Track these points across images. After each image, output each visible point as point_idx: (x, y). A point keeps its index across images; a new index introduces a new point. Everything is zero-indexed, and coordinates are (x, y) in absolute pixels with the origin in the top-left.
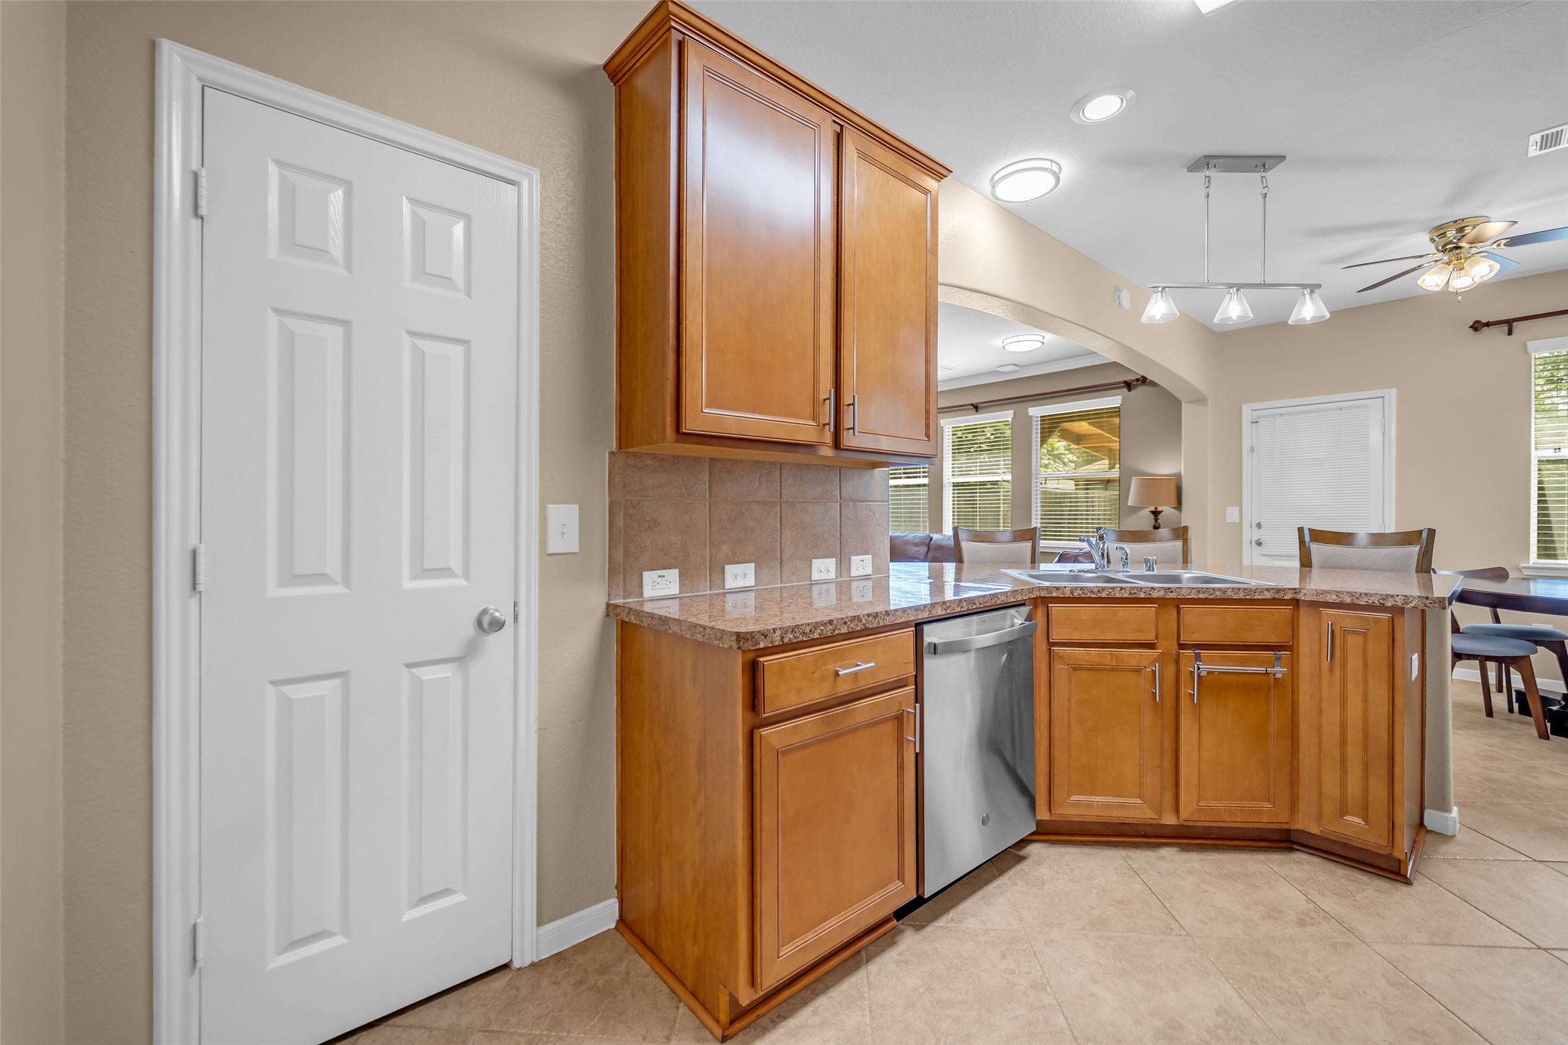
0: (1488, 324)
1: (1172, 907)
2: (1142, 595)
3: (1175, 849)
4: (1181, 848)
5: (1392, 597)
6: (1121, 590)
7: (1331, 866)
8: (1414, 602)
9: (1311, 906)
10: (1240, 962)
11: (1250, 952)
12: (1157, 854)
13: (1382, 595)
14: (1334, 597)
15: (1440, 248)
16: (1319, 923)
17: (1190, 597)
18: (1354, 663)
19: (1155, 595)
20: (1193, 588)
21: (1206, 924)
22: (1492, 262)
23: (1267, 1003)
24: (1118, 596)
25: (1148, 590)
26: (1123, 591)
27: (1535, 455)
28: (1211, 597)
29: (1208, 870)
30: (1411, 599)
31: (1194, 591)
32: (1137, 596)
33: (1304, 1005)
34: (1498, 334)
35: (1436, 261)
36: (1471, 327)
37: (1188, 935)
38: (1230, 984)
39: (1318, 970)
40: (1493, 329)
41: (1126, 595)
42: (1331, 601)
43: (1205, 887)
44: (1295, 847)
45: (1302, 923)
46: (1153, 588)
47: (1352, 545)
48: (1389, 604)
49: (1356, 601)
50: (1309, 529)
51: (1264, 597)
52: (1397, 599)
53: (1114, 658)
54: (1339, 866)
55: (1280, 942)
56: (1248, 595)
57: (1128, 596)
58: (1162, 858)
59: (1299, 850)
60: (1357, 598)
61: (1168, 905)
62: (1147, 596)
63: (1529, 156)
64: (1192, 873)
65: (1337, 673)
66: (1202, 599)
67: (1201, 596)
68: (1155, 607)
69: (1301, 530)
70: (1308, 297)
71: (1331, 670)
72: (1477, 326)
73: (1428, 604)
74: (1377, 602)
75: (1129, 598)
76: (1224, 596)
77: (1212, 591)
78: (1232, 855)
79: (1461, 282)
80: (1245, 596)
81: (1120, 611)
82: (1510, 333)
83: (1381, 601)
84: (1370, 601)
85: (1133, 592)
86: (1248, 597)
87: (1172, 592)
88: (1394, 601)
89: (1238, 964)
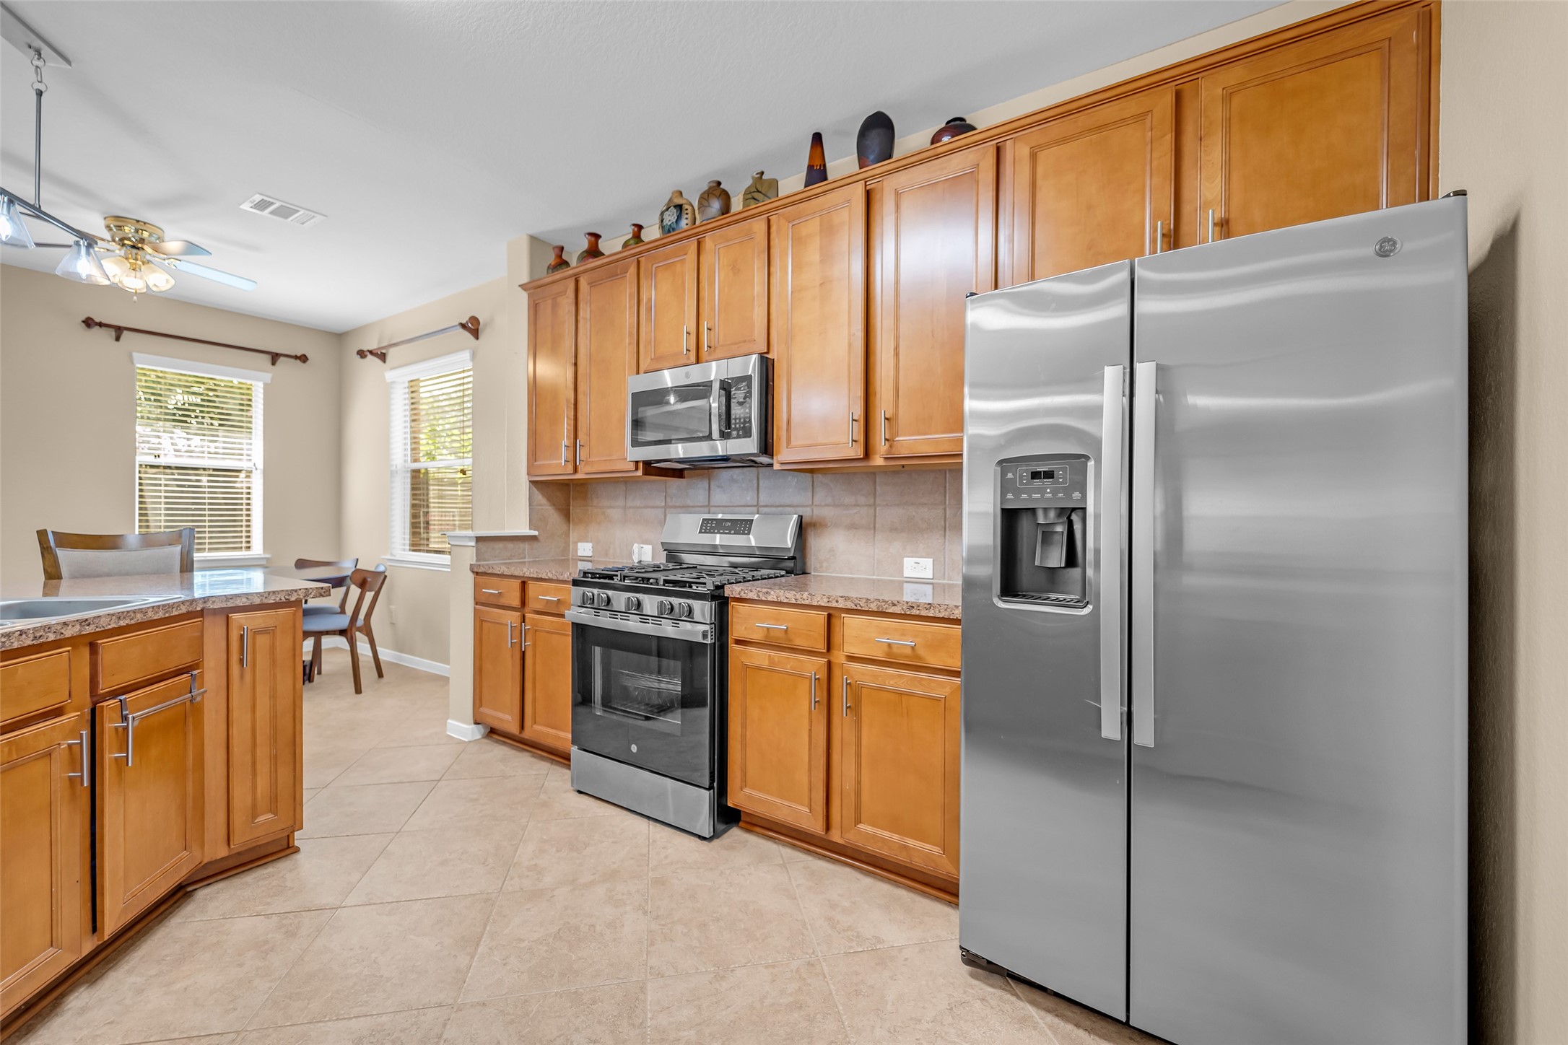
0: (100, 325)
1: (182, 1032)
2: (52, 637)
3: (82, 989)
4: (87, 982)
5: (296, 591)
6: (21, 635)
7: (236, 881)
8: (313, 593)
9: (275, 918)
10: (306, 1001)
11: (300, 988)
12: (70, 1013)
13: (287, 591)
14: (244, 600)
15: (117, 239)
16: (299, 922)
17: (110, 627)
18: (262, 662)
19: (68, 633)
20: (113, 615)
21: (235, 1009)
22: (169, 277)
23: (366, 1002)
24: (16, 645)
25: (59, 627)
26: (24, 636)
27: (140, 459)
28: (133, 622)
29: (153, 972)
30: (311, 591)
31: (114, 618)
32: (44, 640)
33: (382, 976)
34: (106, 336)
35: (108, 250)
36: (83, 322)
37: (238, 1032)
38: (328, 1021)
39: (351, 949)
40: (104, 330)
41: (29, 642)
42: (241, 604)
43: (178, 986)
44: (190, 889)
45: (291, 934)
46: (65, 624)
47: (121, 548)
48: (293, 599)
49: (265, 601)
50: (52, 532)
51: (180, 612)
52: (300, 592)
53: (14, 749)
54: (242, 876)
55: (302, 960)
56: (167, 612)
57: (31, 643)
58: (83, 1011)
59: (196, 889)
60: (266, 598)
61: (176, 1035)
62: (58, 637)
63: (241, 207)
64: (143, 990)
65: (248, 677)
66: (123, 626)
67: (122, 623)
68: (69, 651)
69: (42, 535)
70: (83, 250)
71: (242, 676)
72: (89, 323)
73: (323, 594)
74: (283, 598)
75: (34, 645)
76: (145, 619)
77: (132, 615)
78: (149, 942)
79: (133, 283)
80: (165, 614)
81: (20, 669)
82: (118, 339)
83: (287, 597)
84: (278, 599)
85: (38, 635)
86: (167, 615)
87: (89, 625)
88: (298, 595)
89: (308, 1004)
